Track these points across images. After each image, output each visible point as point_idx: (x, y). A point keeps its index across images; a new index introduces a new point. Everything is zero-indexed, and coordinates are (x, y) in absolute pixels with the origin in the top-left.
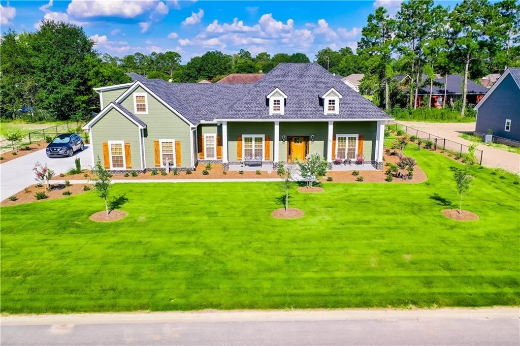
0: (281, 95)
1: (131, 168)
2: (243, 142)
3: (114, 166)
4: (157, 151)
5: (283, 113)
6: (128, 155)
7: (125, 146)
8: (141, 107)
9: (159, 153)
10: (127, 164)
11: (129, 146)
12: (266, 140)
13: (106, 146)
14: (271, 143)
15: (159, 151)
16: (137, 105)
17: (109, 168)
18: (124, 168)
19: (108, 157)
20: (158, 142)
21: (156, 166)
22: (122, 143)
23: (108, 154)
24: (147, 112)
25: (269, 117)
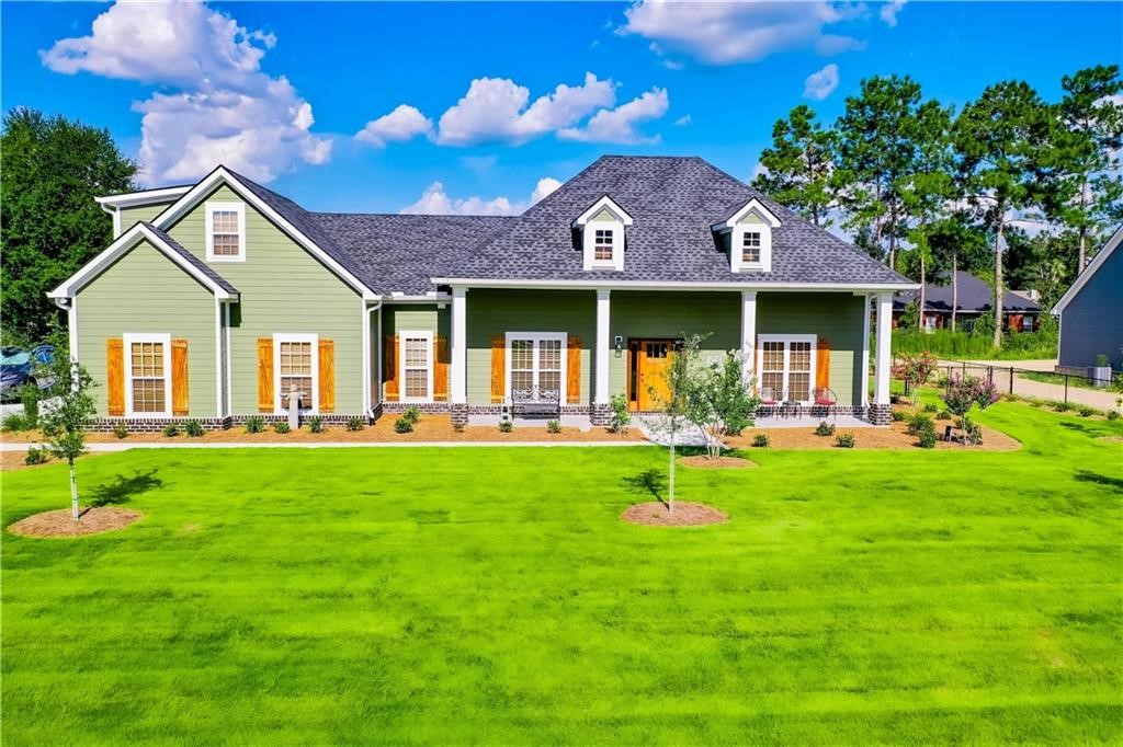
0: (616, 217)
1: (186, 413)
2: (508, 351)
3: (137, 408)
4: (266, 367)
5: (620, 267)
6: (180, 374)
7: (174, 349)
8: (225, 244)
9: (272, 374)
10: (174, 402)
11: (185, 350)
12: (569, 346)
13: (116, 347)
14: (585, 354)
15: (271, 367)
16: (216, 236)
17: (121, 412)
18: (167, 414)
19: (121, 381)
20: (270, 341)
21: (262, 410)
22: (165, 339)
23: (121, 373)
24: (241, 257)
25: (583, 275)
